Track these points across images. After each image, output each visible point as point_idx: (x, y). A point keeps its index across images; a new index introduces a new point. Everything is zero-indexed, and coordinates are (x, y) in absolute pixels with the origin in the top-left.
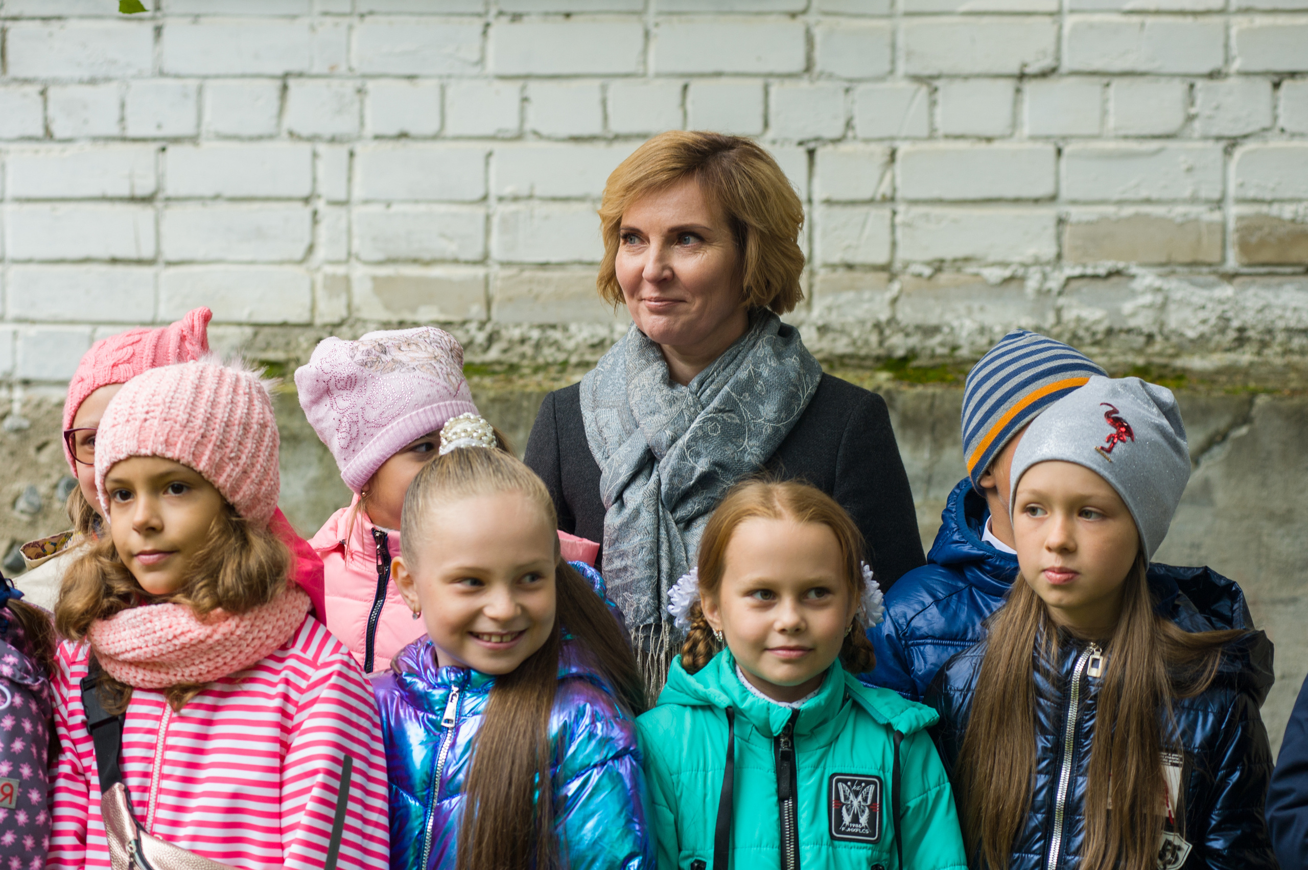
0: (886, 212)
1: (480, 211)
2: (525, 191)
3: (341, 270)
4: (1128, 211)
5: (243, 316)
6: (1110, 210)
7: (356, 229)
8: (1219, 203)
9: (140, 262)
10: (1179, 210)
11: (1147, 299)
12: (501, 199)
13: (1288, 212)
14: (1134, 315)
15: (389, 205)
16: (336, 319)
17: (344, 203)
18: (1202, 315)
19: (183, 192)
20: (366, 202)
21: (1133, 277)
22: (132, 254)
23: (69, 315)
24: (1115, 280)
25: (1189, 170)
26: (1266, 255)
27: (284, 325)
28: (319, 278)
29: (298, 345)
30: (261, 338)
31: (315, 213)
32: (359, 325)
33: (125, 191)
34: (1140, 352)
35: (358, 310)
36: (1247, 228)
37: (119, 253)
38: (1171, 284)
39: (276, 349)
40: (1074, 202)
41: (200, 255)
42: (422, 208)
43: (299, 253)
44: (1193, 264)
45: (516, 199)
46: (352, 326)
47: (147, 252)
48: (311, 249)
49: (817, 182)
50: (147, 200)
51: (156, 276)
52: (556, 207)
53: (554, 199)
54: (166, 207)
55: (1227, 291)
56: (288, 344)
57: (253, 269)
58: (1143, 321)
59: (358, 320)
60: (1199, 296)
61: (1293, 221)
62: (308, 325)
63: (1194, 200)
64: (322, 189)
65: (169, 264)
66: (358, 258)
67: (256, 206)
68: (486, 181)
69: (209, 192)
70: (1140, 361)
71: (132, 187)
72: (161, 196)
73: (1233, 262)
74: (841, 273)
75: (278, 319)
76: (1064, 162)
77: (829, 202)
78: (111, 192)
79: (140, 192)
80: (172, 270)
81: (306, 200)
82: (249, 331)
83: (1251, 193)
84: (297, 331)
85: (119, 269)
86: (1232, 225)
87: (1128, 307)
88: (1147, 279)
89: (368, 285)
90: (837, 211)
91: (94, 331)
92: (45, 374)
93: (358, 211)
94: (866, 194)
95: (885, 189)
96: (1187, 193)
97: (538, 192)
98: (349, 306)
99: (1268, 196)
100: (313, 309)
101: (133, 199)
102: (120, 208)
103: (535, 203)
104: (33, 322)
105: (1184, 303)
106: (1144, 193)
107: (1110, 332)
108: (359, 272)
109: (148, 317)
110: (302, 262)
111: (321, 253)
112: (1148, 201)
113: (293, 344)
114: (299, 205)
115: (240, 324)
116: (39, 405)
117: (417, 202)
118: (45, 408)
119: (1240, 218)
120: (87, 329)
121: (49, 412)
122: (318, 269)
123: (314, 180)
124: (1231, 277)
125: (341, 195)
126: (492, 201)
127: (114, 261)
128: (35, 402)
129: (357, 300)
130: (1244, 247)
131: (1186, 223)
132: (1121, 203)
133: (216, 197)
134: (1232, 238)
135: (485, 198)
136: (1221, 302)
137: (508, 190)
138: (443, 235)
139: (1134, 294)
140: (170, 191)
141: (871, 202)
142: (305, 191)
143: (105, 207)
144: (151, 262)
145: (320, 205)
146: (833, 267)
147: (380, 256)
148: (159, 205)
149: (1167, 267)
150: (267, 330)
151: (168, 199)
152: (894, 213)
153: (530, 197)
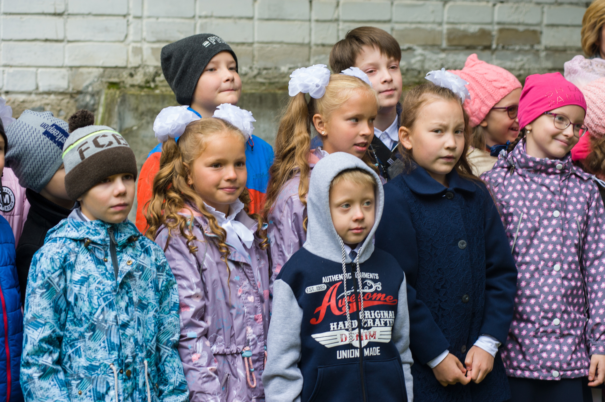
0: (335, 25)
1: (192, 22)
2: (209, 14)
3: (139, 45)
4: (413, 26)
5: (100, 64)
6: (407, 26)
7: (144, 28)
8: (440, 24)
9: (57, 41)
10: (429, 26)
11: (419, 58)
12: (200, 17)
13: (462, 27)
14: (415, 63)
15: (158, 18)
16: (136, 65)
17: (139, 18)
18: (436, 64)
19: (76, 11)
20: (149, 17)
21: (414, 50)
22: (55, 38)
23: (27, 64)
24: (409, 51)
25: (433, 12)
26: (455, 43)
27: (116, 67)
28: (130, 48)
29: (123, 76)
30: (106, 73)
31: (128, 21)
32: (146, 67)
33: (52, 11)
34: (416, 77)
35: (146, 61)
36: (450, 33)
37: (49, 37)
38: (426, 53)
39: (114, 77)
40: (397, 22)
41: (82, 38)
42: (170, 20)
43: (122, 38)
44: (433, 46)
45: (206, 17)
46: (143, 68)
47: (61, 37)
48: (126, 36)
49: (313, 13)
50: (60, 15)
51: (64, 47)
52: (221, 21)
53: (220, 18)
54: (68, 18)
55: (443, 55)
56: (119, 75)
57: (104, 44)
58: (417, 66)
59: (145, 65)
60: (434, 57)
61: (464, 31)
62: (125, 68)
63: (434, 23)
64: (131, 12)
65: (69, 42)
66: (145, 40)
67: (105, 18)
68: (195, 9)
69: (86, 12)
70: (417, 80)
71: (55, 9)
72: (66, 13)
73: (444, 44)
74: (320, 48)
75: (114, 65)
76: (394, 8)
77: (317, 21)
78: (46, 11)
79: (59, 11)
80: (70, 45)
81: (125, 16)
82: (101, 70)
83: (452, 20)
84: (121, 70)
85: (48, 44)
86: (445, 31)
87: (413, 61)
88: (419, 51)
89: (150, 51)
90: (320, 24)
91: (37, 70)
92: (17, 89)
93: (145, 21)
94: (329, 17)
95: (335, 16)
96: (432, 20)
97: (215, 14)
98: (142, 59)
99: (456, 21)
100: (127, 61)
101: (55, 14)
102: (49, 18)
103: (213, 19)
104: (11, 66)
105: (430, 60)
106: (419, 19)
107: (407, 70)
108: (146, 46)
109: (60, 64)
110: (122, 42)
111: (131, 38)
112: (420, 23)
113: (121, 76)
114: (121, 18)
115: (98, 67)
116: (14, 102)
117: (168, 17)
118: (16, 104)
119: (448, 29)
120: (34, 69)
121: (18, 105)
122: (129, 45)
123: (128, 8)
124: (444, 50)
125: (139, 14)
126: (197, 18)
127: (46, 40)
128: (12, 100)
129: (145, 58)
130: (449, 40)
131: (432, 31)
132: (411, 23)
133: (89, 14)
134: (445, 36)
135: (194, 17)
136: (441, 59)
137: (204, 14)
138: (179, 31)
139: (415, 56)
140: (70, 11)
141: (330, 21)
142: (124, 12)
143: (43, 17)
144: (61, 41)
145: (130, 18)
146: (317, 45)
147: (154, 39)
148: (65, 17)
149: (425, 46)
150: (108, 70)
151: (69, 14)
152: (338, 25)
153: (211, 17)
